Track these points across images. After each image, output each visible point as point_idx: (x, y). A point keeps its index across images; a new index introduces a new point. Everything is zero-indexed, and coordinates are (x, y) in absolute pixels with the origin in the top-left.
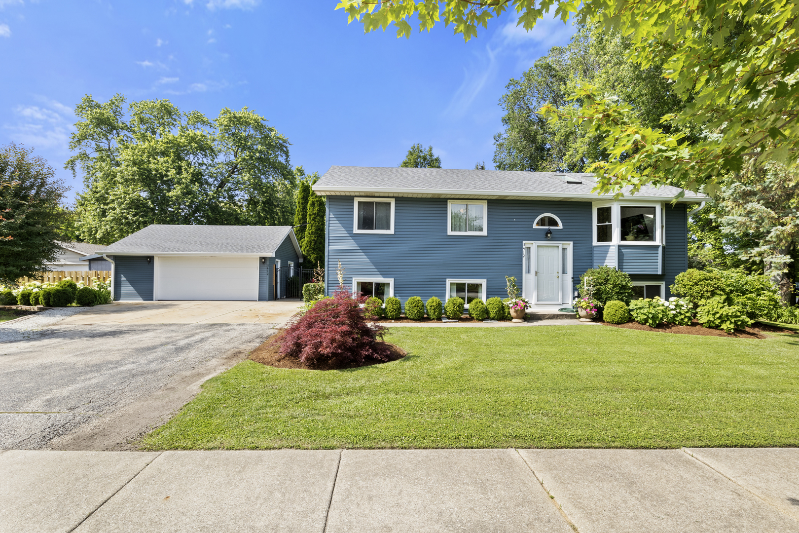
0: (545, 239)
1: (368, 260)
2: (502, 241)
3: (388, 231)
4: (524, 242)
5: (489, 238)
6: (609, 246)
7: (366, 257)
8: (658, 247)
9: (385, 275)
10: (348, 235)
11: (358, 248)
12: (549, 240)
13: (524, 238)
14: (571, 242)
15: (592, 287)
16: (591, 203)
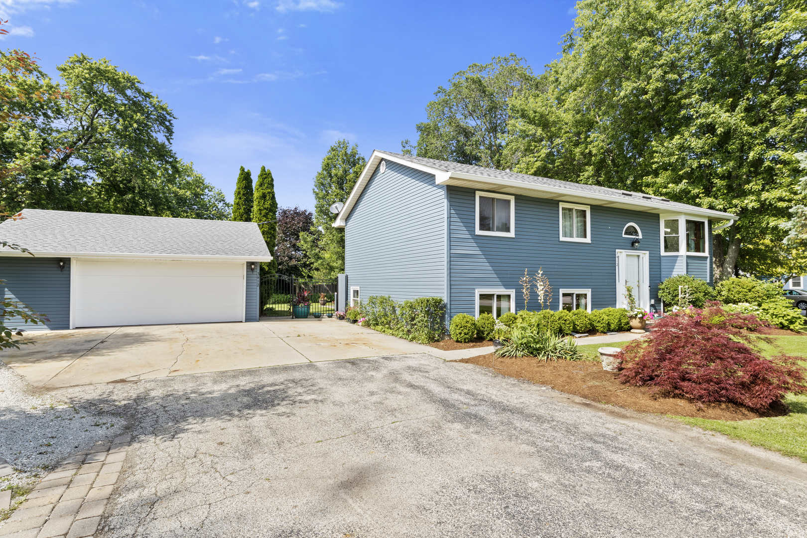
0: (632, 248)
1: (490, 268)
2: (601, 249)
3: (508, 233)
4: (617, 250)
5: (592, 245)
6: (677, 256)
7: (488, 264)
8: (707, 257)
9: (507, 286)
10: (469, 237)
11: (480, 253)
12: (636, 249)
13: (618, 247)
14: (648, 252)
15: (687, 295)
16: (659, 215)
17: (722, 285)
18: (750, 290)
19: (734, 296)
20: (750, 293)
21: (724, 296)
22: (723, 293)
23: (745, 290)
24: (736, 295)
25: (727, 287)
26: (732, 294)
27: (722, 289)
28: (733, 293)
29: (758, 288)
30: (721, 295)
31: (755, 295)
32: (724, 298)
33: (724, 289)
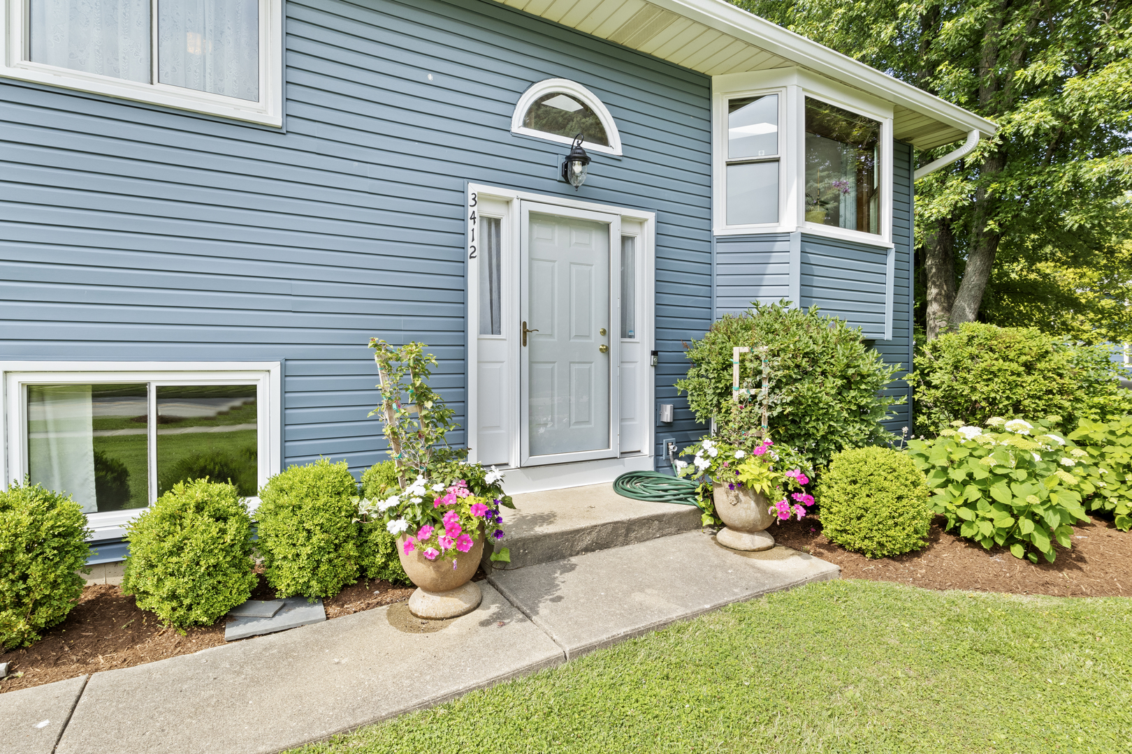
0: (563, 187)
2: (369, 171)
6: (771, 239)
8: (884, 251)
12: (576, 195)
13: (484, 175)
14: (650, 217)
15: (766, 386)
16: (709, 79)
17: (935, 349)
18: (1029, 367)
19: (974, 389)
20: (1029, 379)
21: (936, 387)
22: (935, 379)
23: (1014, 366)
24: (980, 386)
25: (948, 358)
26: (965, 382)
27: (936, 365)
28: (970, 377)
29: (1057, 359)
30: (929, 385)
31: (1045, 385)
32: (939, 393)
33: (940, 363)
